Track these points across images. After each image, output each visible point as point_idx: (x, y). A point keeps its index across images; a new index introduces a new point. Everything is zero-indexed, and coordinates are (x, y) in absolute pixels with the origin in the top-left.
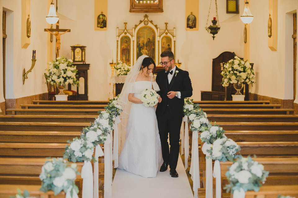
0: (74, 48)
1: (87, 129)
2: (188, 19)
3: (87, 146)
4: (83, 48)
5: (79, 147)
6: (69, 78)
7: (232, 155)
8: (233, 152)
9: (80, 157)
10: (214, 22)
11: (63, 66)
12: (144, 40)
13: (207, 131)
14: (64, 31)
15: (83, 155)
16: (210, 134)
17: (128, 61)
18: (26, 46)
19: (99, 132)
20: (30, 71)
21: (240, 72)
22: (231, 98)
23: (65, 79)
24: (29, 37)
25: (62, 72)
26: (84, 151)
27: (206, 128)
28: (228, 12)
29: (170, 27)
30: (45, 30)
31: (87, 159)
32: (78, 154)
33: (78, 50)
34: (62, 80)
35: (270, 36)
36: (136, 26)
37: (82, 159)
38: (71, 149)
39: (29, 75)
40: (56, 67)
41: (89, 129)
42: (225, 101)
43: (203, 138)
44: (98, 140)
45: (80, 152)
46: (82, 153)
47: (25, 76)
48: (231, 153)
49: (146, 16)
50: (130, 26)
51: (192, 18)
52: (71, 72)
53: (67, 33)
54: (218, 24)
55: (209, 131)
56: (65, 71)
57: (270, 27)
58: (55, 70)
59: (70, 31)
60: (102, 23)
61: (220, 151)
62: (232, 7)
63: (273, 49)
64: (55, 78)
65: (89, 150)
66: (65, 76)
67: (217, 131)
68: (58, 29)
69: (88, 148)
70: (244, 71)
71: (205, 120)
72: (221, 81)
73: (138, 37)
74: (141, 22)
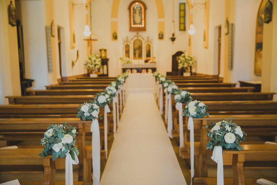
0: (101, 50)
1: (99, 94)
2: (159, 35)
3: (94, 108)
4: (105, 50)
5: (88, 109)
6: (97, 65)
7: (203, 113)
8: (204, 111)
9: (88, 117)
10: (173, 35)
11: (93, 58)
12: (137, 46)
13: (179, 95)
14: (94, 40)
15: (90, 115)
16: (181, 96)
17: (129, 57)
18: (73, 48)
19: (107, 96)
20: (76, 61)
21: (189, 60)
22: (183, 75)
23: (95, 65)
24: (74, 42)
25: (93, 62)
26: (92, 112)
27: (178, 92)
28: (180, 30)
29: (150, 39)
30: (84, 40)
31: (94, 118)
32: (87, 114)
33: (103, 51)
34: (93, 66)
35: (204, 40)
36: (132, 39)
37: (90, 118)
38: (81, 111)
39: (75, 64)
40: (90, 59)
41: (100, 94)
42: (179, 76)
43: (176, 99)
44: (106, 102)
45: (89, 112)
46: (90, 113)
47: (73, 64)
48: (202, 112)
49: (138, 34)
50: (130, 38)
51: (161, 34)
52: (98, 62)
53: (96, 42)
54: (175, 36)
55: (180, 94)
56: (95, 61)
57: (205, 36)
58: (89, 61)
59: (97, 40)
60: (115, 37)
61: (195, 111)
62: (182, 28)
63: (206, 48)
64: (89, 65)
65: (95, 111)
66: (95, 64)
67: (186, 95)
68: (91, 40)
69: (95, 109)
70: (191, 60)
71: (175, 87)
72: (177, 66)
73: (134, 45)
74: (135, 36)
